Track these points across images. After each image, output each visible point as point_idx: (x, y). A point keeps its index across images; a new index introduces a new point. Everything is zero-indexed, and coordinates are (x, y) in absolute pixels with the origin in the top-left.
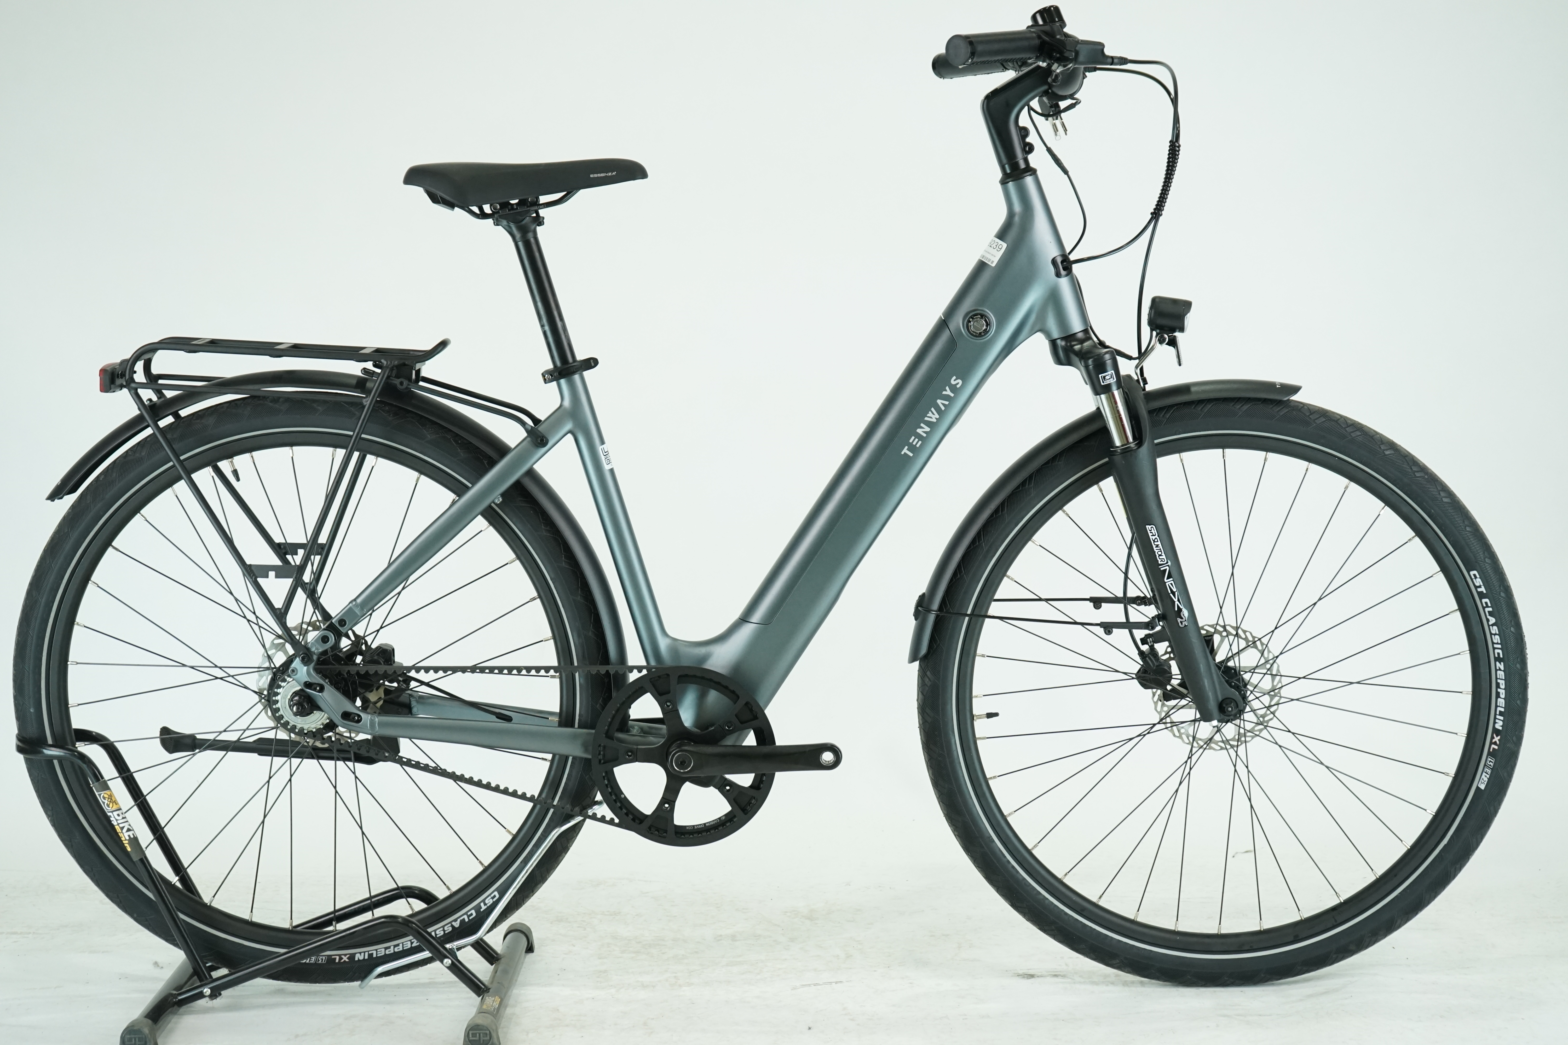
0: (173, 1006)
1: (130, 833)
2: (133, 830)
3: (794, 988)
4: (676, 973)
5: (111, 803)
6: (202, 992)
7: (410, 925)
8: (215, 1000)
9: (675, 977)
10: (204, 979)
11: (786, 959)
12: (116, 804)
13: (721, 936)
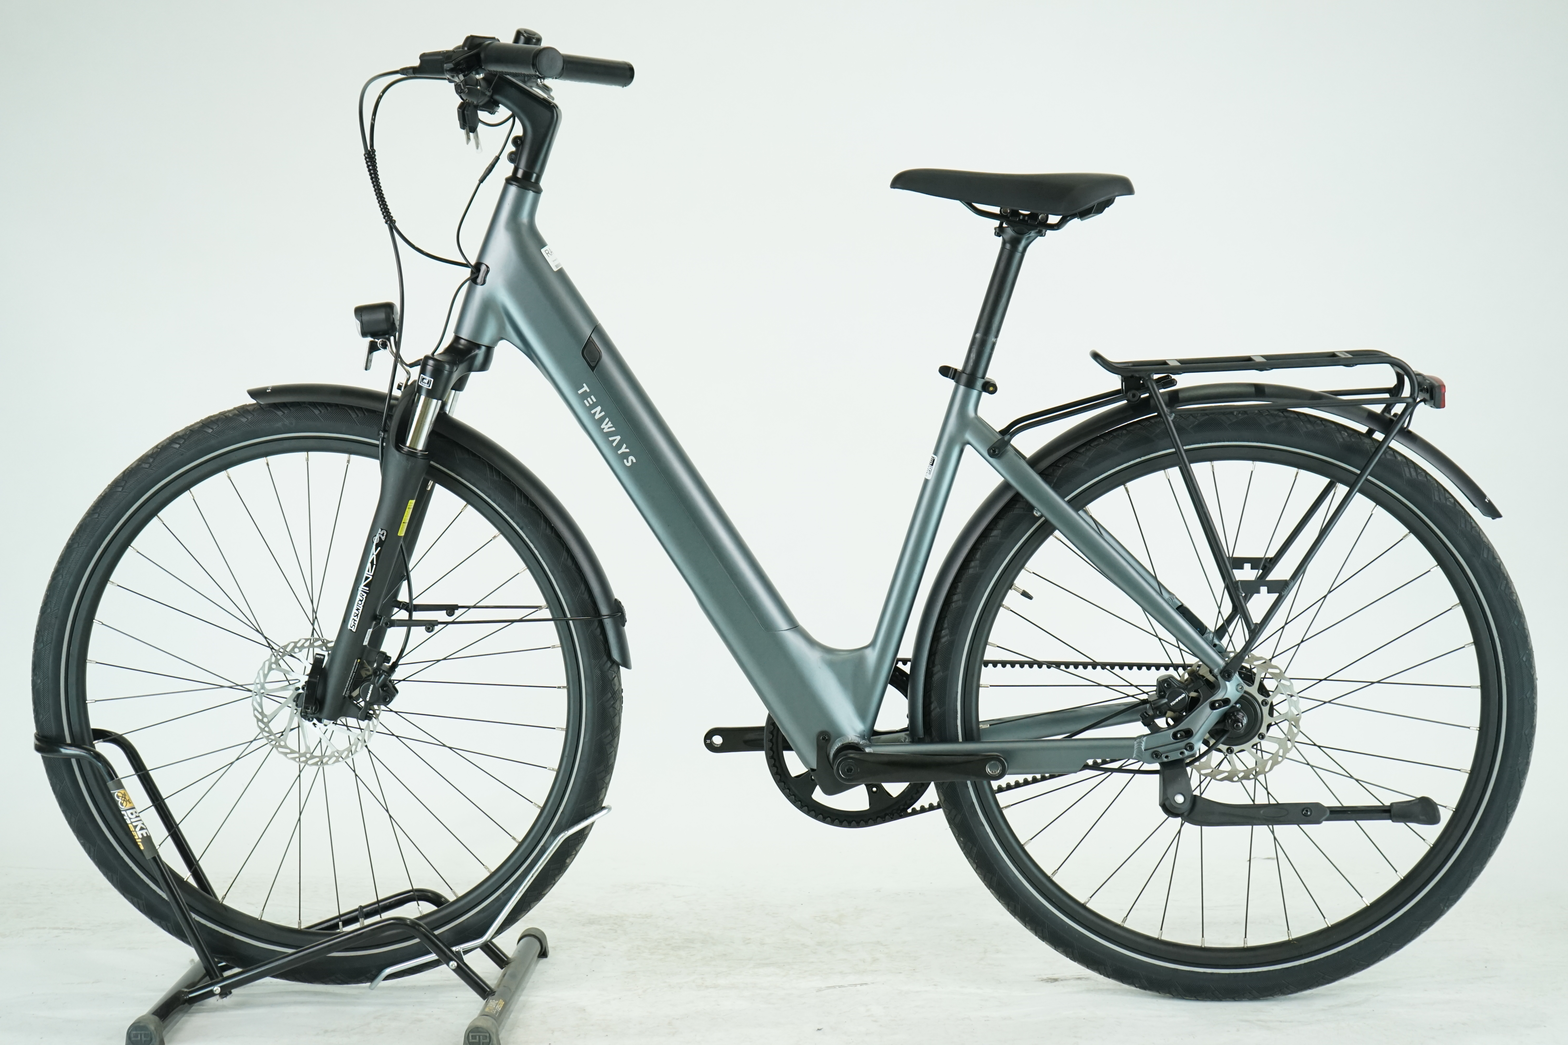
0: (184, 1004)
1: (144, 832)
2: (146, 829)
3: (819, 990)
4: (703, 975)
5: (125, 802)
6: (212, 991)
7: (417, 927)
8: (225, 998)
9: (702, 978)
10: (215, 977)
11: (813, 962)
12: (130, 803)
13: (750, 939)
